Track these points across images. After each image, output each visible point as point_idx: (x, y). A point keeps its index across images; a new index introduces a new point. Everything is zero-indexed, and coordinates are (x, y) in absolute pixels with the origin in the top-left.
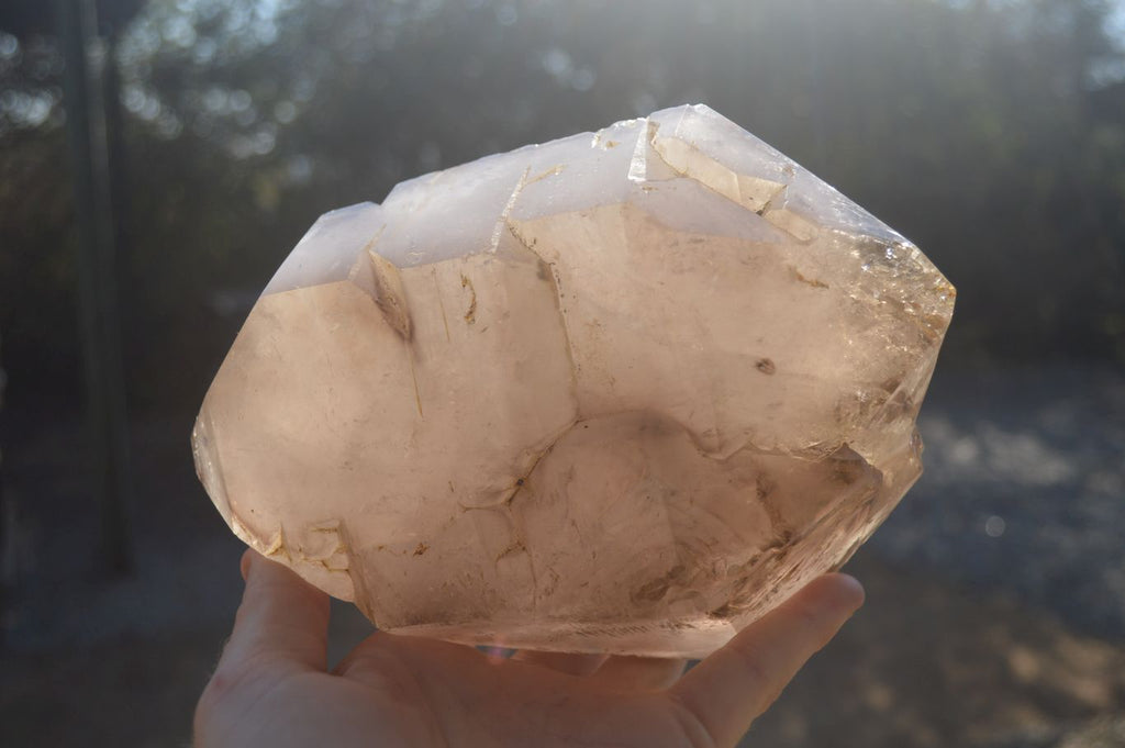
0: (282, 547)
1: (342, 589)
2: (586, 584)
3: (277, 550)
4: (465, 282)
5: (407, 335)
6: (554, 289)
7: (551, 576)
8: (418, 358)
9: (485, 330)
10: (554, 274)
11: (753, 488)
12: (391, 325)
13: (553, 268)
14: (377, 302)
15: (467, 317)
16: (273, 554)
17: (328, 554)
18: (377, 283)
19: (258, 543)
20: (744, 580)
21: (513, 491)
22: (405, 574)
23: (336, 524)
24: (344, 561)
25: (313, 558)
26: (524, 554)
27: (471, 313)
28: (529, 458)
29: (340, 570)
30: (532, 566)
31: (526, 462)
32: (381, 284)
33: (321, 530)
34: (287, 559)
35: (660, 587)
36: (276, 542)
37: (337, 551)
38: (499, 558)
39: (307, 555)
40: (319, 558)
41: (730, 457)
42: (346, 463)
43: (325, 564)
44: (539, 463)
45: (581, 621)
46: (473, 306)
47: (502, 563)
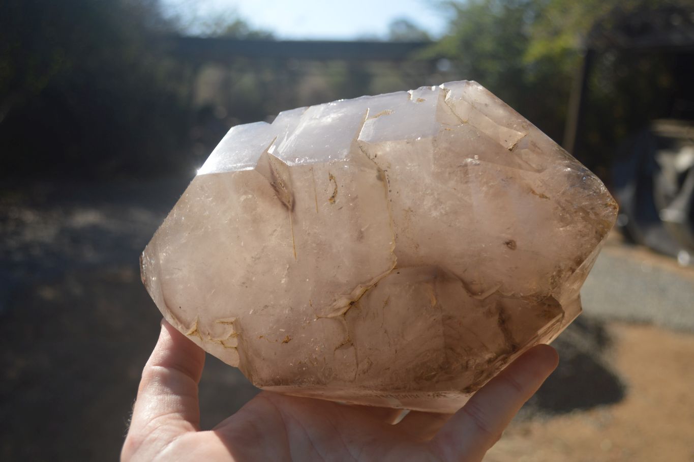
0: (196, 331)
1: (232, 359)
2: (389, 368)
3: (193, 333)
4: (331, 177)
5: (290, 207)
6: (385, 186)
7: (368, 362)
8: (295, 222)
9: (341, 208)
10: (387, 177)
11: (496, 317)
12: (280, 199)
13: (386, 173)
14: (272, 185)
15: (330, 200)
16: (190, 334)
17: (226, 337)
18: (272, 173)
19: (182, 327)
20: (482, 372)
21: (347, 308)
22: (275, 354)
23: (233, 319)
24: (235, 342)
25: (216, 340)
26: (352, 348)
27: (333, 197)
28: (362, 289)
29: (231, 347)
30: (356, 356)
31: (358, 292)
32: (275, 173)
33: (222, 322)
34: (199, 339)
35: (433, 373)
36: (193, 328)
37: (231, 336)
38: (336, 349)
39: (213, 337)
40: (220, 339)
41: (486, 298)
42: (244, 283)
43: (222, 343)
44: (367, 293)
45: (381, 390)
46: (335, 193)
47: (338, 352)
